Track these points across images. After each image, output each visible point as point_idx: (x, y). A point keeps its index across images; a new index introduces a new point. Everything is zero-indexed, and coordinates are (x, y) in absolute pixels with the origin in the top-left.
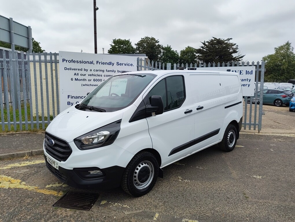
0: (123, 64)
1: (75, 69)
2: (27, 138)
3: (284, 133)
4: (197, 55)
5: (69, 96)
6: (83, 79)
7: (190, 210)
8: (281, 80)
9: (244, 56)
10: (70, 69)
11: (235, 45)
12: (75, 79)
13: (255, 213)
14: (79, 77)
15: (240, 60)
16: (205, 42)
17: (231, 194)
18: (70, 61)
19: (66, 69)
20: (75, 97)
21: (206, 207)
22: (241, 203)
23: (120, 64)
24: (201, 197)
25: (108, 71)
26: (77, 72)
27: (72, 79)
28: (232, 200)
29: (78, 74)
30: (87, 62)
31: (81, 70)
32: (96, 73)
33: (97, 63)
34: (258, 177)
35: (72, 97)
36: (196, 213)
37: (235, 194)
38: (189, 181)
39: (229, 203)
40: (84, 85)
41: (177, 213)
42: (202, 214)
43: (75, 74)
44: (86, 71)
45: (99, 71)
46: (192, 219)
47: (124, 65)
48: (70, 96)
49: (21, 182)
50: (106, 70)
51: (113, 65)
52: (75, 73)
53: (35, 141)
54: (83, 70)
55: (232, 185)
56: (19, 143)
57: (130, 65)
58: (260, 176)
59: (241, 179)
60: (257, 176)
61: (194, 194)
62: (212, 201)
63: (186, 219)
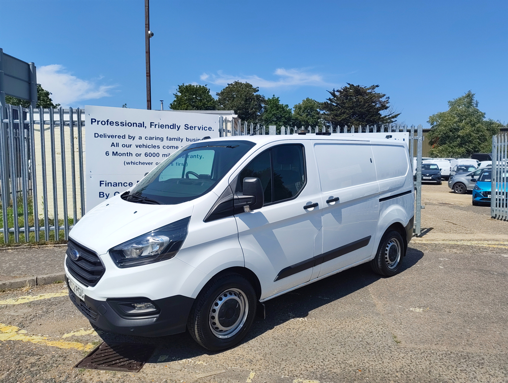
0: (195, 127)
1: (112, 137)
2: (27, 255)
3: (461, 240)
4: (322, 112)
5: (102, 182)
6: (127, 153)
7: (307, 366)
8: (460, 155)
9: (399, 114)
10: (105, 136)
11: (385, 97)
12: (113, 152)
13: (411, 365)
14: (120, 150)
15: (393, 122)
16: (334, 91)
17: (373, 337)
18: (103, 123)
19: (96, 135)
20: (112, 184)
21: (333, 359)
22: (389, 351)
23: (190, 128)
24: (326, 344)
25: (171, 139)
26: (116, 141)
27: (107, 154)
28: (374, 346)
29: (118, 145)
30: (134, 124)
31: (124, 137)
32: (149, 142)
33: (151, 125)
34: (418, 310)
35: (107, 184)
36: (317, 369)
37: (380, 338)
38: (306, 320)
39: (370, 351)
40: (128, 163)
41: (285, 370)
42: (325, 371)
43: (113, 145)
44: (132, 139)
45: (154, 139)
46: (309, 379)
47: (197, 128)
48: (104, 183)
49: (19, 330)
50: (167, 138)
51: (179, 129)
52: (113, 143)
53: (43, 261)
54: (127, 137)
55: (375, 324)
56: (13, 265)
57: (208, 129)
58: (420, 307)
59: (390, 313)
60: (415, 308)
61: (314, 340)
62: (343, 350)
63: (299, 379)
